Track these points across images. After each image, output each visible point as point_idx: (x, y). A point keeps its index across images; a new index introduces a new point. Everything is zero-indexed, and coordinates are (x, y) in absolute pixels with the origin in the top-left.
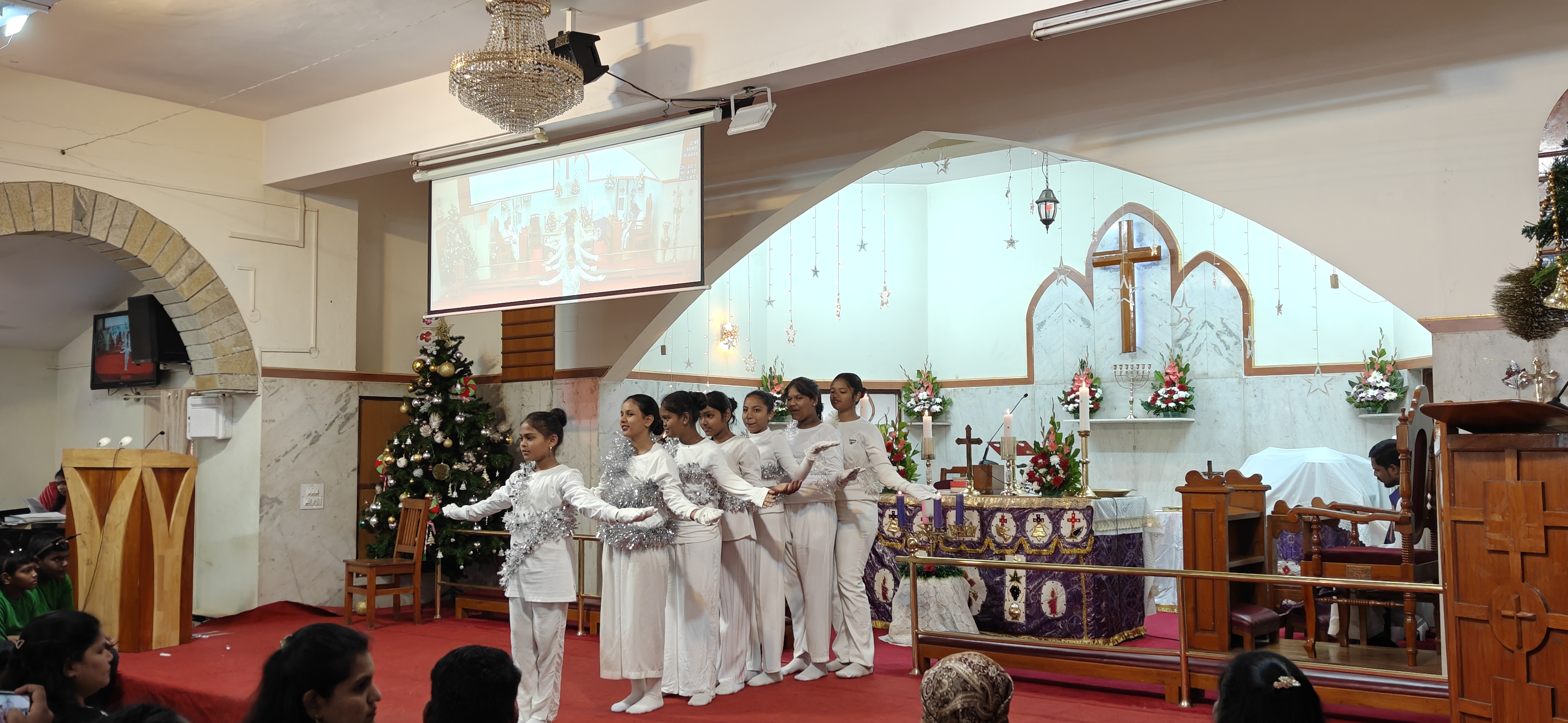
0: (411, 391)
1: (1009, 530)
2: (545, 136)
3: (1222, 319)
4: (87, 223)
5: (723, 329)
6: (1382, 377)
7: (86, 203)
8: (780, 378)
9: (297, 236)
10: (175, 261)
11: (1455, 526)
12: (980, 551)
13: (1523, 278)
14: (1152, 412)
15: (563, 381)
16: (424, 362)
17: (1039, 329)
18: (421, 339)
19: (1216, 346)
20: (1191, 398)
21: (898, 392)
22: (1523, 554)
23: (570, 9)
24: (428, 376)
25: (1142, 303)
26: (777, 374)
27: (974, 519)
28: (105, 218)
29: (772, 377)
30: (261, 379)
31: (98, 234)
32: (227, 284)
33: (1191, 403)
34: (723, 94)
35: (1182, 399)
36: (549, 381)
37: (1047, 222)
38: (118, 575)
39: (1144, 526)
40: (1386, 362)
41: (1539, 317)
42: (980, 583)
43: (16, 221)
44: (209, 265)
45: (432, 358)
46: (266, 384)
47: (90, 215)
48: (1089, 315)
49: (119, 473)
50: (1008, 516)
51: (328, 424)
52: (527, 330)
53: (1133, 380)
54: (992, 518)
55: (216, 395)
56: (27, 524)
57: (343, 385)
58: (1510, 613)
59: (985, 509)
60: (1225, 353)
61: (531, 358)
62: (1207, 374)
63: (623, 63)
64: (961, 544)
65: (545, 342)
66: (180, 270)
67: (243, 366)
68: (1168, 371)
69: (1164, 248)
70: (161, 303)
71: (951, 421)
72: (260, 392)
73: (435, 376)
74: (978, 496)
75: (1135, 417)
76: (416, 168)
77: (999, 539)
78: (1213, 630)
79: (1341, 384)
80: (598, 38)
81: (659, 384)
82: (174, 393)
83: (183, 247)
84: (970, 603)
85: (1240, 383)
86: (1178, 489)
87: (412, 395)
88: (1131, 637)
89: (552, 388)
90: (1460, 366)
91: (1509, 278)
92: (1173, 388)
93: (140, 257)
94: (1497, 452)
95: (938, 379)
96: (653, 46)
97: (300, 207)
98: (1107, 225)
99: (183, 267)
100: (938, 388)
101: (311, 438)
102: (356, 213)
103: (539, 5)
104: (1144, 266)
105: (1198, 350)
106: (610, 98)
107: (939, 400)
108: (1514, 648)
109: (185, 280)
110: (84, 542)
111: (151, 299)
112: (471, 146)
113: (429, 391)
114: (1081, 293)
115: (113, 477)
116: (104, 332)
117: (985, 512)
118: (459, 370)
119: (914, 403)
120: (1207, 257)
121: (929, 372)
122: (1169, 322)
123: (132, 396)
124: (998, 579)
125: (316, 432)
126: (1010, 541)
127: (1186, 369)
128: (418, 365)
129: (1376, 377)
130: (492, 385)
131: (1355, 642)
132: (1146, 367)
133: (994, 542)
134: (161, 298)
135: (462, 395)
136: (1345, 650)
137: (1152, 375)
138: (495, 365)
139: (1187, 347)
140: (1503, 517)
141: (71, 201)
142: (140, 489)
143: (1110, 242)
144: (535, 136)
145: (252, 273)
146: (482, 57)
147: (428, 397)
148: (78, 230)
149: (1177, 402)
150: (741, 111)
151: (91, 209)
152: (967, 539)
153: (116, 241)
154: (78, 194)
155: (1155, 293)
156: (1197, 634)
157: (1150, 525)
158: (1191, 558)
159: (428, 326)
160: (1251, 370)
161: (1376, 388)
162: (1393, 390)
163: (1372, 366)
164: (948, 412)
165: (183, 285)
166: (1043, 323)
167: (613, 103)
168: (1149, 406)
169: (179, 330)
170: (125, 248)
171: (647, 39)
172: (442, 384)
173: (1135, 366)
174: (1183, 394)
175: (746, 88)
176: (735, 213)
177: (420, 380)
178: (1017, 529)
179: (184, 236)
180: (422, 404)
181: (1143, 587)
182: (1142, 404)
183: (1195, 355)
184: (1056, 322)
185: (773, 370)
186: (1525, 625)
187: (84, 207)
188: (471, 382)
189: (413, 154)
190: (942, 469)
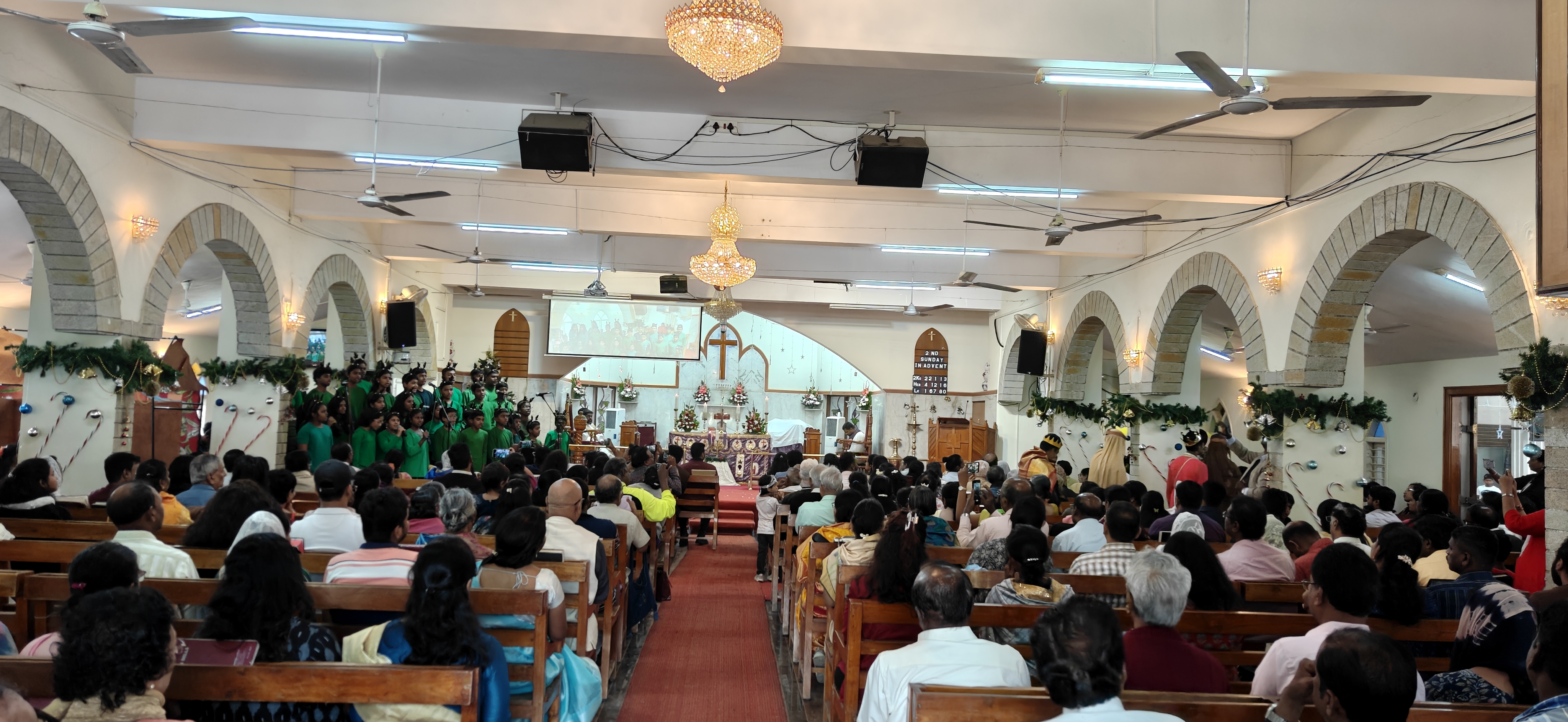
1: (739, 446)
3: (758, 370)
6: (813, 396)
8: (579, 379)
12: (727, 453)
14: (731, 403)
15: (533, 378)
19: (755, 380)
21: (614, 388)
25: (728, 360)
29: (576, 379)
33: (747, 401)
36: (525, 379)
40: (813, 390)
48: (705, 363)
53: (723, 391)
54: (733, 441)
60: (758, 383)
62: (752, 390)
64: (720, 451)
68: (738, 388)
69: (737, 341)
71: (638, 402)
75: (724, 405)
79: (799, 399)
85: (763, 394)
89: (527, 382)
92: (740, 395)
94: (951, 428)
98: (714, 329)
100: (633, 387)
104: (729, 347)
117: (730, 439)
119: (625, 393)
120: (752, 346)
122: (738, 369)
126: (739, 449)
127: (744, 388)
132: (729, 387)
137: (731, 389)
139: (745, 380)
143: (716, 335)
149: (742, 400)
152: (723, 449)
155: (733, 357)
160: (767, 390)
161: (811, 400)
162: (817, 401)
163: (810, 392)
164: (637, 398)
166: (684, 364)
173: (724, 385)
174: (745, 397)
178: (742, 445)
182: (728, 400)
183: (747, 383)
184: (690, 365)
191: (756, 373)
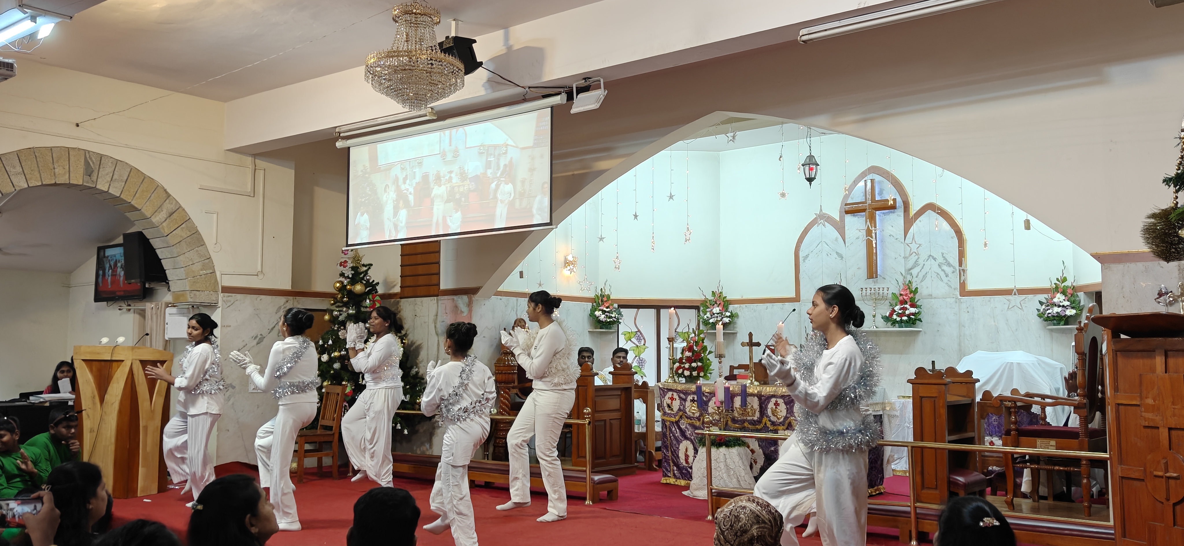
0: (332, 304)
1: (781, 411)
2: (434, 114)
3: (943, 254)
4: (94, 178)
5: (566, 259)
6: (1064, 298)
7: (93, 163)
8: (608, 296)
9: (249, 188)
10: (159, 206)
11: (1118, 408)
12: (759, 427)
13: (1164, 215)
14: (889, 324)
15: (446, 297)
16: (342, 283)
17: (804, 260)
18: (340, 266)
19: (938, 274)
20: (919, 313)
21: (697, 308)
22: (1170, 429)
23: (454, 20)
24: (345, 293)
25: (882, 241)
26: (606, 293)
27: (755, 403)
28: (107, 174)
29: (603, 296)
30: (221, 295)
31: (102, 186)
32: (196, 224)
33: (919, 317)
34: (567, 83)
35: (913, 314)
36: (435, 298)
37: (810, 180)
38: (113, 440)
39: (884, 409)
40: (1067, 287)
41: (1175, 244)
42: (759, 452)
43: (42, 176)
44: (184, 209)
45: (348, 280)
46: (224, 299)
47: (96, 171)
48: (842, 250)
49: (114, 364)
50: (780, 401)
51: (270, 328)
52: (420, 259)
53: (876, 299)
54: (769, 402)
55: (187, 306)
56: (46, 402)
57: (281, 300)
58: (1160, 474)
59: (763, 396)
60: (945, 279)
61: (422, 280)
62: (931, 295)
63: (493, 60)
64: (744, 422)
65: (433, 269)
66: (162, 213)
67: (208, 285)
68: (902, 293)
69: (899, 200)
70: (148, 237)
71: (737, 330)
72: (220, 304)
73: (350, 293)
74: (758, 385)
75: (877, 328)
76: (339, 137)
77: (773, 419)
78: (936, 488)
79: (1033, 303)
80: (475, 41)
81: (517, 300)
82: (156, 306)
83: (165, 195)
84: (751, 467)
85: (956, 302)
86: (909, 381)
87: (333, 308)
88: (874, 494)
89: (437, 303)
90: (1122, 288)
91: (1153, 216)
92: (905, 306)
93: (132, 203)
94: (1150, 352)
95: (728, 298)
96: (516, 48)
97: (251, 167)
98: (856, 182)
99: (165, 211)
100: (727, 305)
101: (258, 339)
102: (293, 171)
103: (432, 16)
104: (884, 213)
105: (925, 277)
106: (483, 86)
107: (728, 314)
108: (1164, 501)
109: (166, 220)
110: (88, 416)
111: (140, 234)
112: (380, 121)
113: (346, 305)
114: (836, 234)
115: (111, 367)
116: (105, 259)
117: (763, 398)
118: (368, 289)
119: (709, 316)
120: (931, 207)
121: (721, 293)
122: (903, 255)
123: (125, 307)
124: (772, 449)
125: (261, 335)
126: (782, 420)
127: (916, 291)
128: (338, 285)
129: (1059, 298)
130: (393, 300)
131: (1045, 498)
132: (886, 289)
133: (770, 421)
134: (148, 234)
135: (370, 307)
136: (1036, 504)
137: (890, 296)
138: (395, 286)
139: (916, 275)
140: (1154, 401)
141: (83, 161)
142: (130, 376)
143: (858, 196)
144: (428, 114)
145: (215, 215)
146: (390, 55)
147: (345, 309)
148: (88, 182)
149: (908, 316)
150: (581, 95)
151: (97, 167)
152: (749, 418)
153: (115, 191)
154: (88, 156)
155: (892, 233)
156: (924, 491)
157: (888, 408)
158: (919, 433)
159: (345, 256)
160: (964, 292)
161: (1059, 306)
162: (1073, 308)
163: (1057, 289)
164: (735, 323)
165: (164, 224)
166: (807, 256)
167: (486, 89)
168: (887, 319)
169: (160, 257)
170: (122, 197)
171: (511, 42)
172: (356, 300)
173: (877, 289)
174: (913, 310)
175: (585, 79)
176: (576, 173)
177: (339, 296)
178: (787, 411)
179: (166, 188)
180: (340, 315)
181: (883, 456)
182: (882, 318)
183: (922, 281)
184: (817, 255)
185: (603, 290)
186: (1172, 482)
187: (92, 165)
188: (377, 298)
189: (336, 127)
190: (731, 366)
191: (940, 260)
